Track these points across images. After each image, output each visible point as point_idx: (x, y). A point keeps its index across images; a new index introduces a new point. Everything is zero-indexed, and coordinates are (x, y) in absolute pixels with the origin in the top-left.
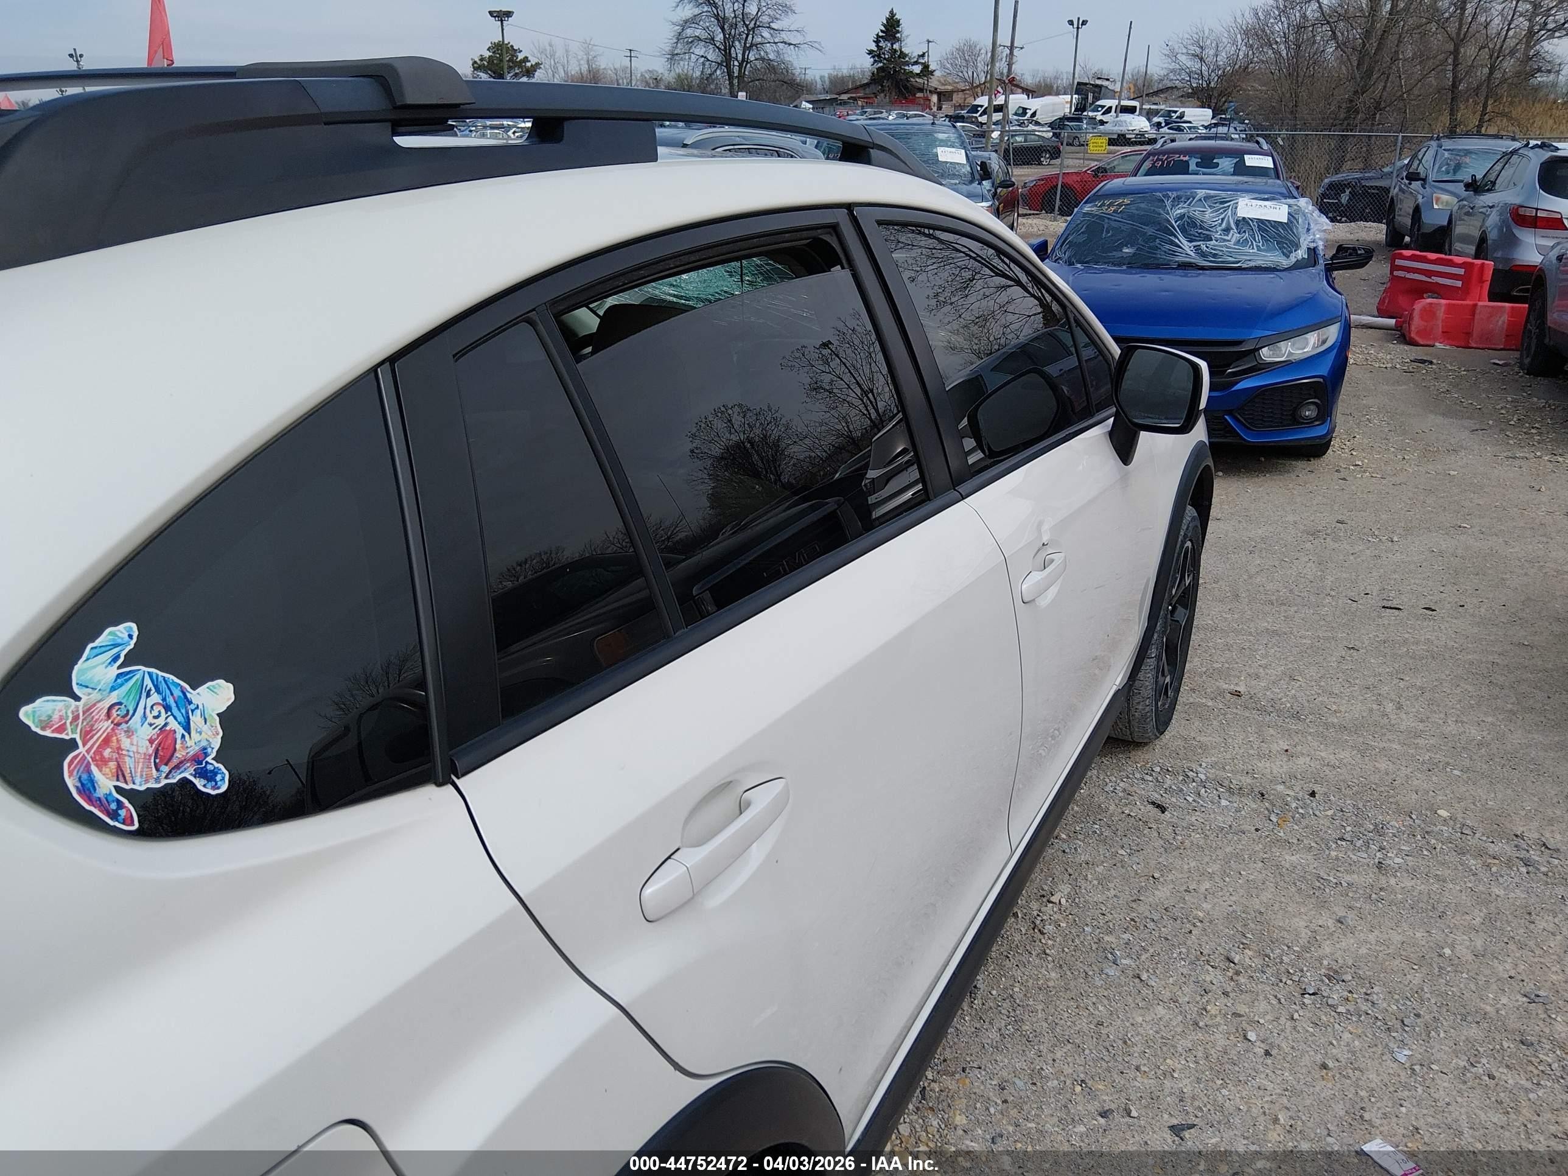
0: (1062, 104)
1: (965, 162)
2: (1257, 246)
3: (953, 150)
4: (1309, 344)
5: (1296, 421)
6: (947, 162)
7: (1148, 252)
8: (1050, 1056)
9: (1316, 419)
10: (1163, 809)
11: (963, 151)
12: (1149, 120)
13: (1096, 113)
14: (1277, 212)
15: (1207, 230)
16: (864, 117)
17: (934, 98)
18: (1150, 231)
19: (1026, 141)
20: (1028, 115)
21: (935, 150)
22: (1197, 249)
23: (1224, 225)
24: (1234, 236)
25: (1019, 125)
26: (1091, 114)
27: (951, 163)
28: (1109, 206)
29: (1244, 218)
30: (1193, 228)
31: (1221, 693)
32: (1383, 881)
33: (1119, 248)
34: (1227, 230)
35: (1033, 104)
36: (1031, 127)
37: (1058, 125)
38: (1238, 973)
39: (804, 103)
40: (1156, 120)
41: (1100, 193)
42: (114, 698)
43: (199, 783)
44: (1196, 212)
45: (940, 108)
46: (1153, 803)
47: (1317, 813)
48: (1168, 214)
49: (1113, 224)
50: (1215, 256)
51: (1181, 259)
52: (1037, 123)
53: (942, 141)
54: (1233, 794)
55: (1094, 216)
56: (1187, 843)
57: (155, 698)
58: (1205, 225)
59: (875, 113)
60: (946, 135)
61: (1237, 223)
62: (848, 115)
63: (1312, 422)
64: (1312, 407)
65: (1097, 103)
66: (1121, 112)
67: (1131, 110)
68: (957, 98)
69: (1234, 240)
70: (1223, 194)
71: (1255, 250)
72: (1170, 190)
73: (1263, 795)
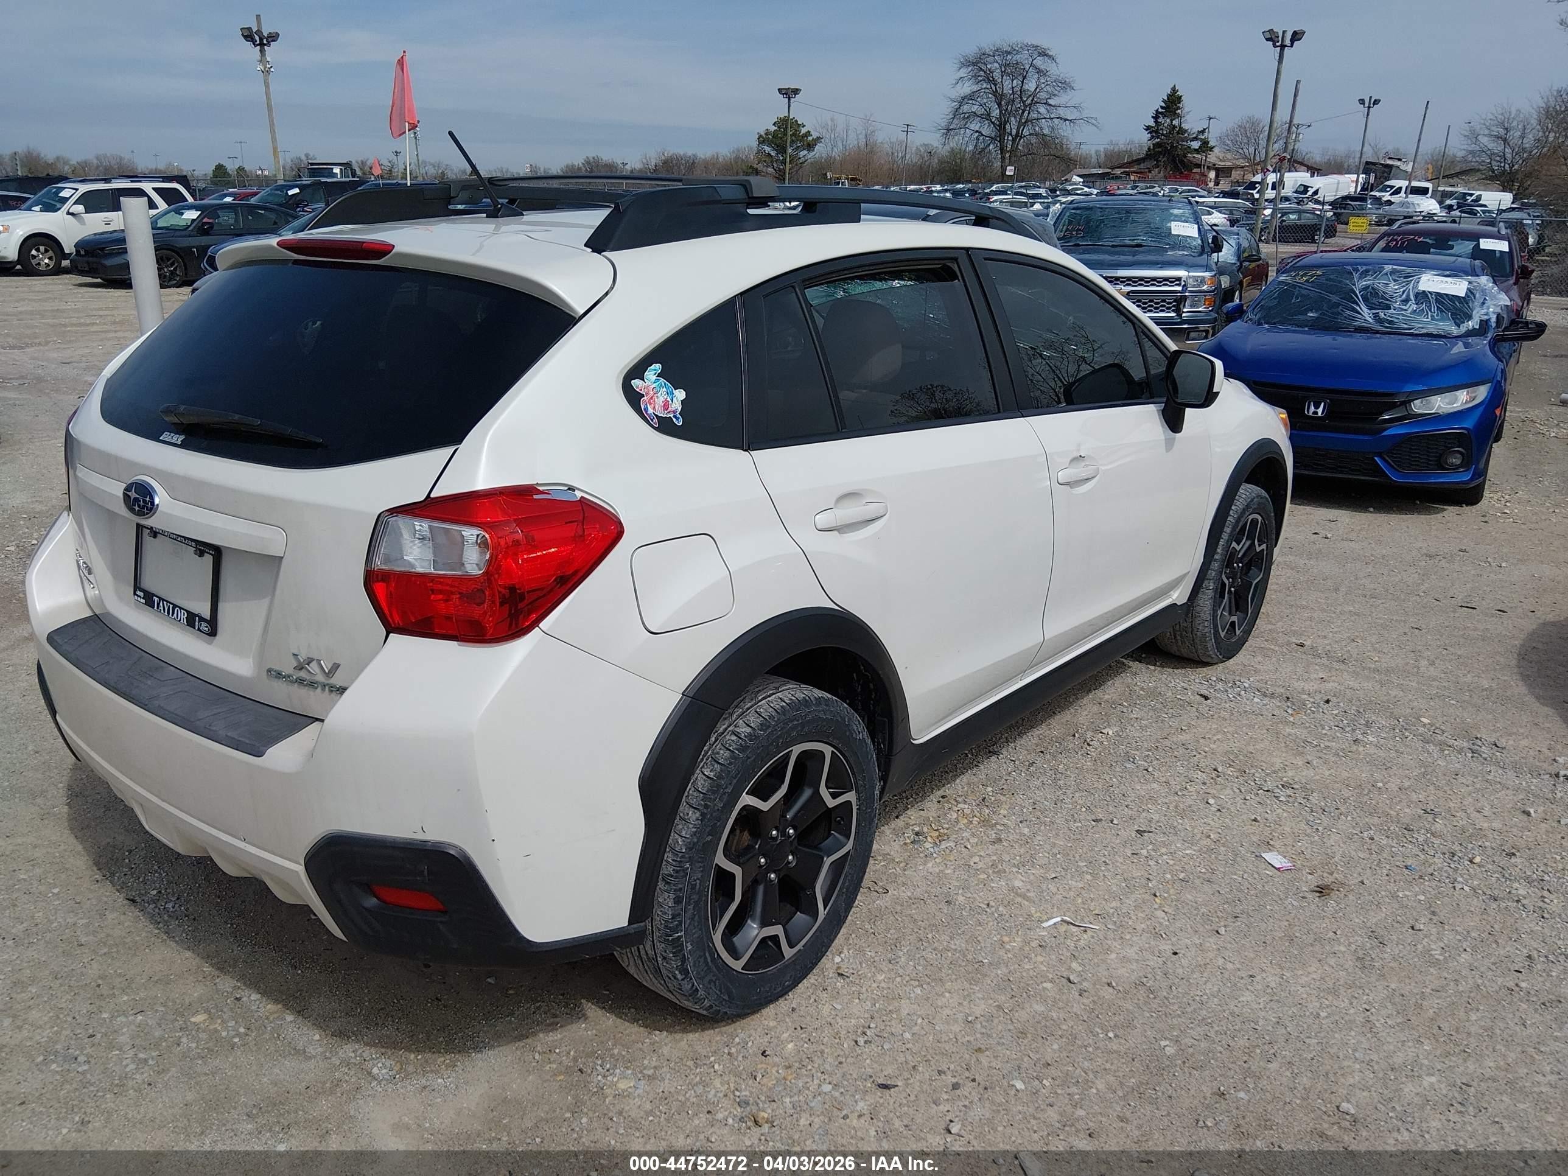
0: (1348, 184)
1: (1197, 236)
2: (1432, 316)
3: (1186, 224)
4: (1461, 399)
5: (1441, 465)
6: (1179, 236)
7: (1330, 317)
8: (1071, 795)
9: (1460, 466)
10: (1206, 698)
11: (1196, 226)
12: (1440, 203)
13: (1383, 194)
14: (1458, 287)
15: (1388, 300)
16: (1135, 191)
17: (1212, 175)
18: (1335, 298)
19: (1299, 219)
20: (1310, 193)
21: (1169, 225)
22: (1376, 315)
23: (1404, 296)
24: (1412, 306)
25: (1298, 203)
26: (1378, 194)
27: (1183, 236)
28: (1302, 276)
29: (1424, 291)
30: (1376, 300)
31: (1289, 644)
32: (1354, 748)
33: (1305, 313)
34: (1406, 301)
35: (1317, 182)
36: (1311, 205)
37: (1341, 204)
38: (1218, 776)
39: (1075, 177)
40: (1448, 202)
41: (1298, 265)
42: (654, 385)
43: (674, 420)
44: (1380, 284)
45: (1217, 184)
46: (1201, 695)
47: (1325, 711)
48: (1354, 285)
49: (1304, 292)
50: (1390, 322)
51: (1359, 323)
52: (1317, 202)
53: (1176, 216)
54: (1266, 696)
55: (1287, 284)
56: (1216, 716)
57: (665, 389)
58: (1387, 296)
59: (1147, 188)
60: (1181, 211)
61: (1417, 295)
62: (1118, 189)
63: (1457, 469)
64: (1459, 456)
65: (1386, 183)
66: (1411, 193)
67: (1423, 191)
68: (1236, 175)
69: (1410, 310)
70: (1409, 270)
71: (1429, 320)
72: (1360, 264)
73: (1288, 698)
